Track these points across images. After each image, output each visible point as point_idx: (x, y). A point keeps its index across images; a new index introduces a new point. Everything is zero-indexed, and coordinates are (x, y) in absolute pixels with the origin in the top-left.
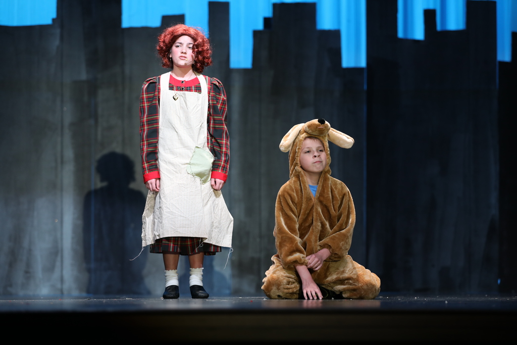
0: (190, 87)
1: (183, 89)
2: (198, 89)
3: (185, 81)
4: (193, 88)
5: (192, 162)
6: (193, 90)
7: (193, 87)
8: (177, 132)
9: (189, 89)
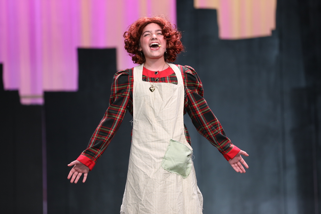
0: (164, 78)
1: (157, 80)
2: (173, 80)
3: (158, 71)
4: (168, 79)
5: (167, 156)
6: (168, 80)
7: (167, 77)
8: (151, 124)
9: (163, 80)
